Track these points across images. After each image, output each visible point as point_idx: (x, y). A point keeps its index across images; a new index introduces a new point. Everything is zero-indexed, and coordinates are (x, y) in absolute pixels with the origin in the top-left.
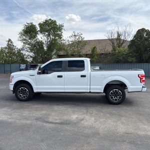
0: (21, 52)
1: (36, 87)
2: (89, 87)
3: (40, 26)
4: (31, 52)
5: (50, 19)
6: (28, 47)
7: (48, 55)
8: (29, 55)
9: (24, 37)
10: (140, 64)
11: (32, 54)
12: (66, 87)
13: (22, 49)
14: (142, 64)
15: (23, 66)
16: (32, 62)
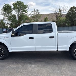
0: (3, 21)
1: (10, 47)
2: (56, 46)
3: (13, 6)
4: (9, 21)
5: (20, 1)
6: (7, 19)
7: (19, 23)
8: (8, 23)
9: (4, 12)
10: (72, 27)
11: (9, 23)
12: (36, 47)
13: (4, 20)
14: (73, 27)
15: (5, 30)
16: (10, 27)
